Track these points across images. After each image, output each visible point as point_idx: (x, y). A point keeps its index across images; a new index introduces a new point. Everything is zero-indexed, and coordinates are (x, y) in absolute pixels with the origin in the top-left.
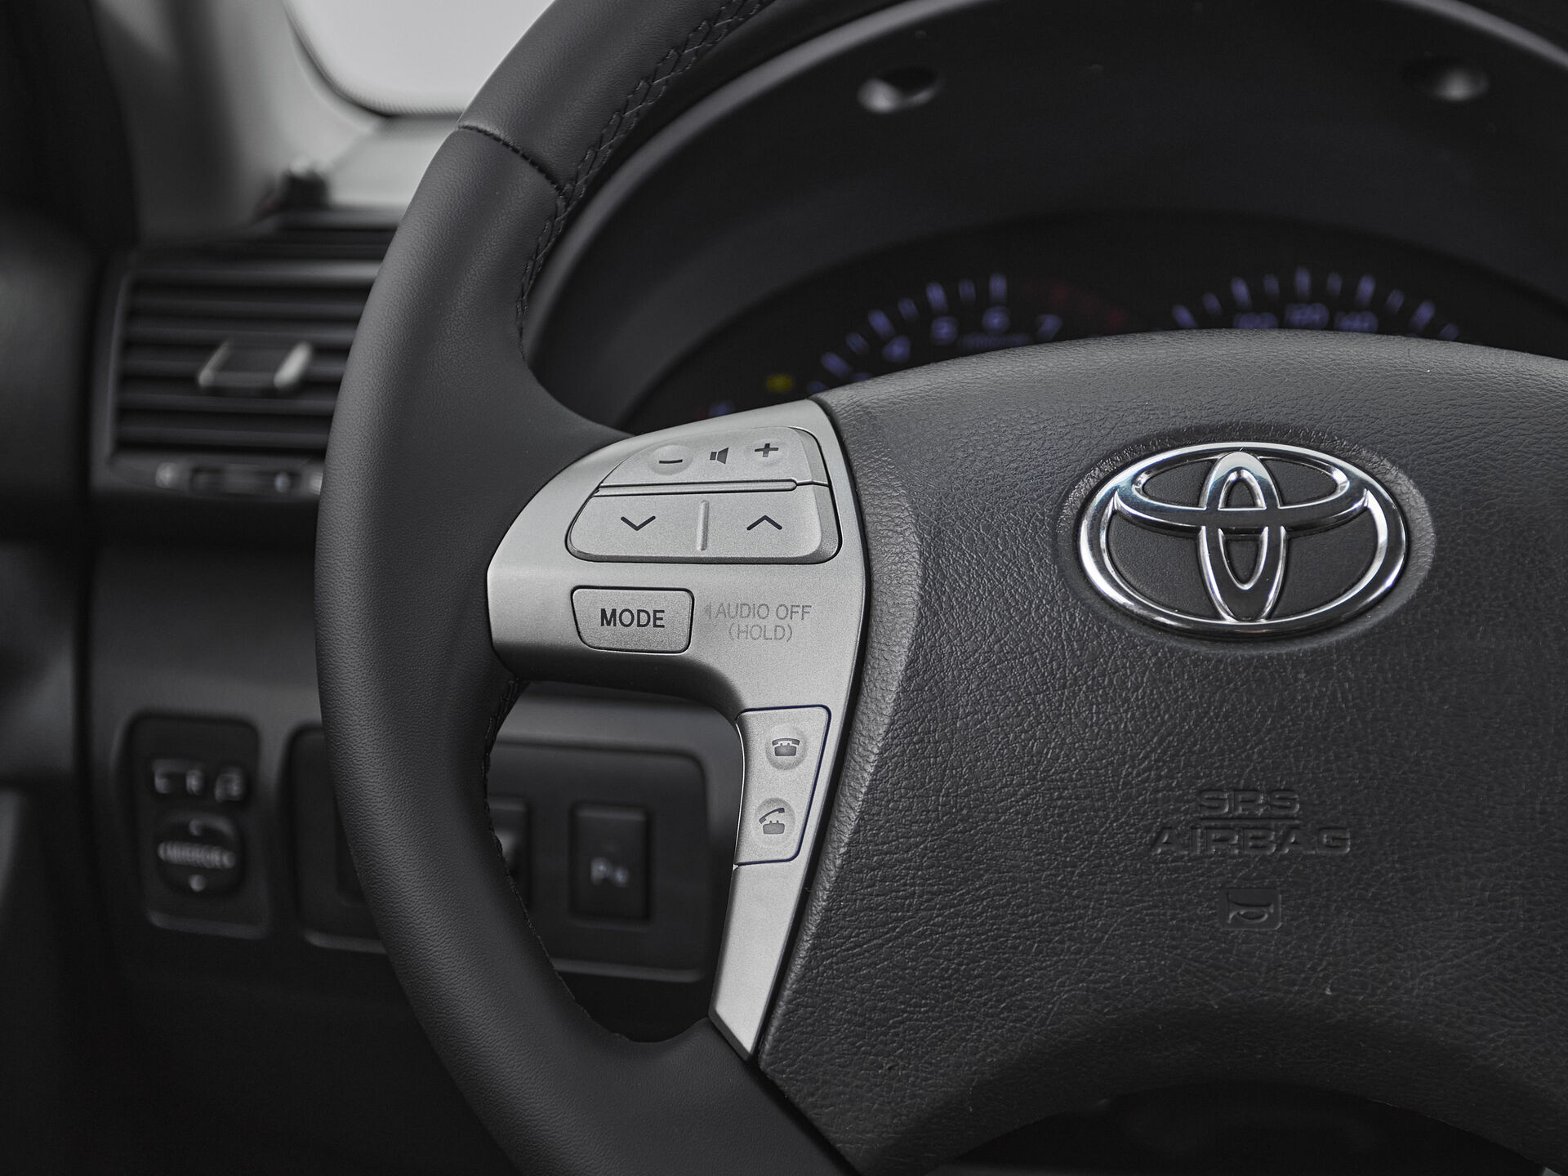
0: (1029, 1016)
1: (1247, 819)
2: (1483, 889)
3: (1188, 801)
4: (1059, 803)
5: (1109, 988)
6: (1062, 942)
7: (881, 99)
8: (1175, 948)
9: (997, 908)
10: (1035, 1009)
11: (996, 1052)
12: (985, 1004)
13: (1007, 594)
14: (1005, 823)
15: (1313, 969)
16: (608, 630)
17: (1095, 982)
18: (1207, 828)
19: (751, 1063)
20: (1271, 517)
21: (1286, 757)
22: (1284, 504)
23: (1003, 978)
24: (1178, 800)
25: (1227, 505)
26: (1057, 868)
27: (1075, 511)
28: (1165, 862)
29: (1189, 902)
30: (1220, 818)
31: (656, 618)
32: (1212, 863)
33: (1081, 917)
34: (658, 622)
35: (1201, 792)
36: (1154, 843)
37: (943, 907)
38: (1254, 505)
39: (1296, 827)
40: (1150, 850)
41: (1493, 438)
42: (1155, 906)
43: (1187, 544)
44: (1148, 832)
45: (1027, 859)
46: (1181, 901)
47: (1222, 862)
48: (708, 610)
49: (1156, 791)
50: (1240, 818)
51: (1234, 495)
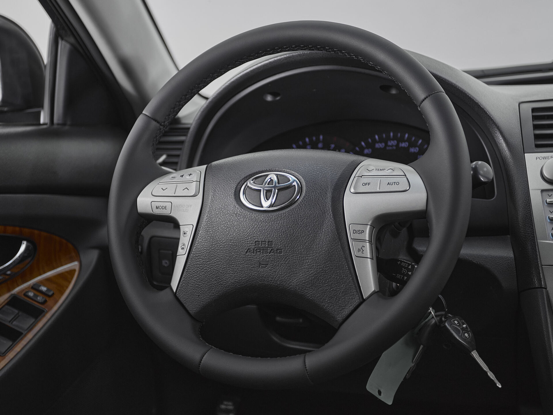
0: (223, 286)
1: (264, 247)
2: (308, 262)
3: (253, 244)
4: (230, 244)
5: (238, 281)
6: (230, 271)
7: (269, 98)
8: (250, 273)
9: (218, 264)
10: (224, 285)
11: (218, 293)
12: (216, 284)
13: (225, 203)
14: (221, 247)
15: (275, 278)
16: (157, 210)
17: (235, 280)
18: (256, 249)
19: (175, 294)
20: (275, 187)
21: (272, 235)
22: (279, 184)
23: (219, 278)
24: (252, 243)
25: (268, 185)
26: (229, 257)
27: (240, 186)
28: (249, 256)
29: (253, 264)
30: (259, 247)
31: (165, 208)
32: (257, 256)
33: (233, 266)
34: (166, 208)
35: (255, 242)
36: (247, 252)
37: (209, 264)
38: (273, 185)
39: (273, 249)
40: (246, 253)
41: (323, 171)
42: (247, 265)
43: (259, 193)
44: (246, 249)
45: (224, 255)
46: (251, 263)
47: (259, 256)
48: (174, 206)
49: (248, 242)
50: (262, 247)
51: (270, 183)
